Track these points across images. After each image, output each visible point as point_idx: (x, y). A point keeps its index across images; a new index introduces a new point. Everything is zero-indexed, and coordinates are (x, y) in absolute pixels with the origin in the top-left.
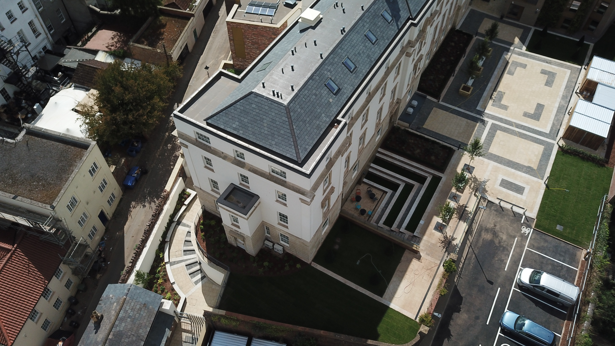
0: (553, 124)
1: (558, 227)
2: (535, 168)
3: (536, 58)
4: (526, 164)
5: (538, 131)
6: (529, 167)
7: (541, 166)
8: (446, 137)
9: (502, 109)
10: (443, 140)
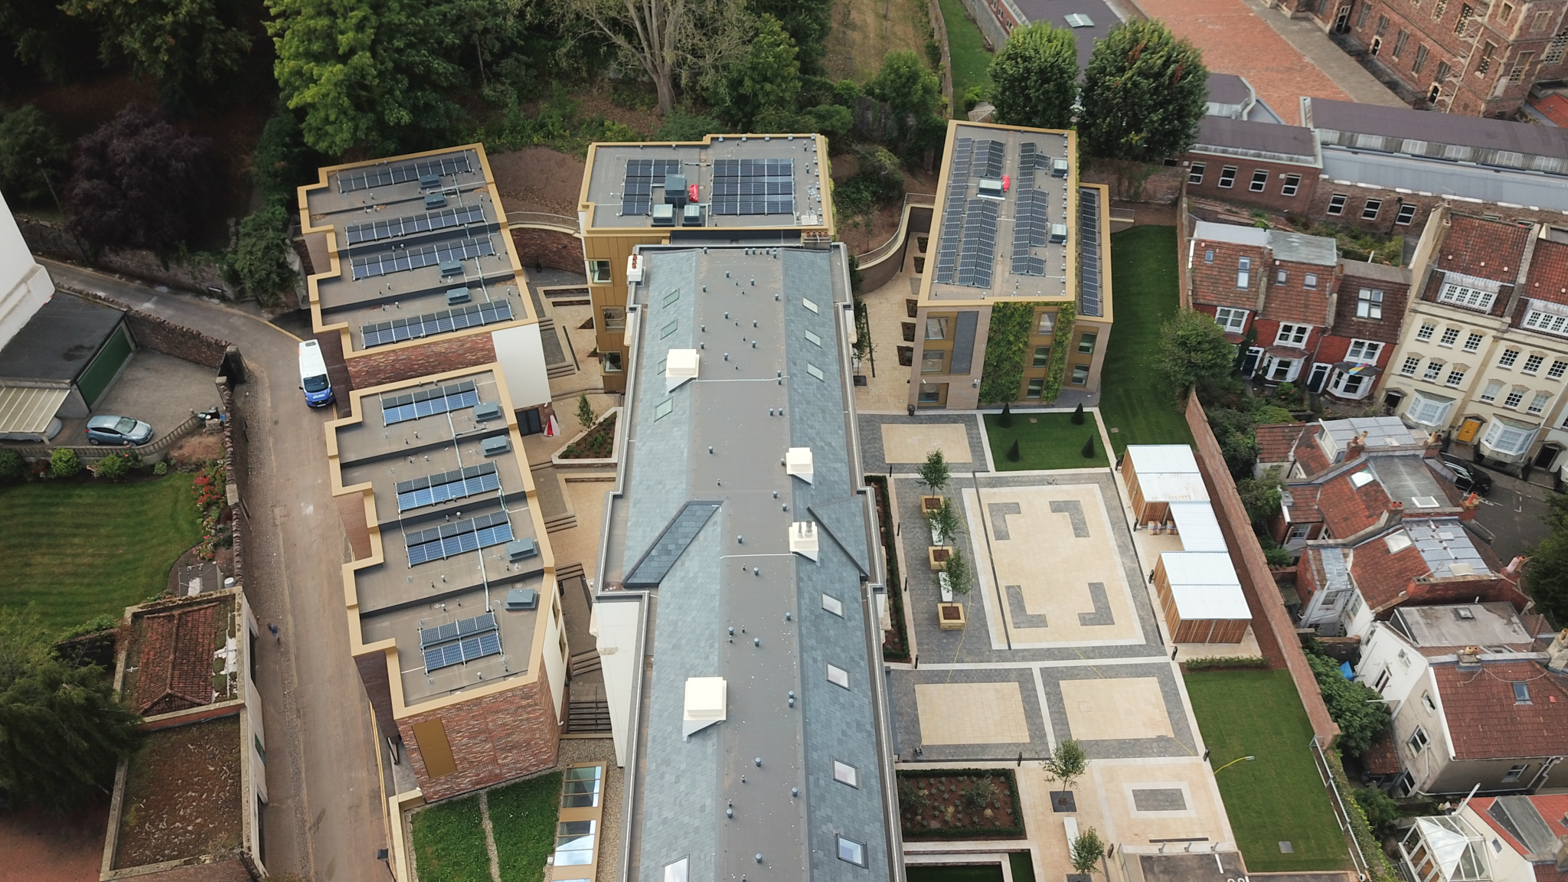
0: (1141, 618)
1: (1285, 848)
2: (1171, 735)
3: (1024, 480)
4: (1152, 735)
5: (1126, 646)
6: (1161, 738)
7: (1177, 724)
8: (979, 745)
9: (1038, 627)
10: (979, 757)
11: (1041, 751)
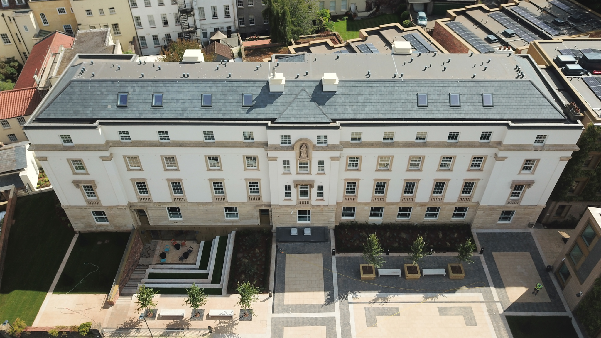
8: (284, 279)
9: (367, 321)
10: (277, 279)
11: (278, 309)
